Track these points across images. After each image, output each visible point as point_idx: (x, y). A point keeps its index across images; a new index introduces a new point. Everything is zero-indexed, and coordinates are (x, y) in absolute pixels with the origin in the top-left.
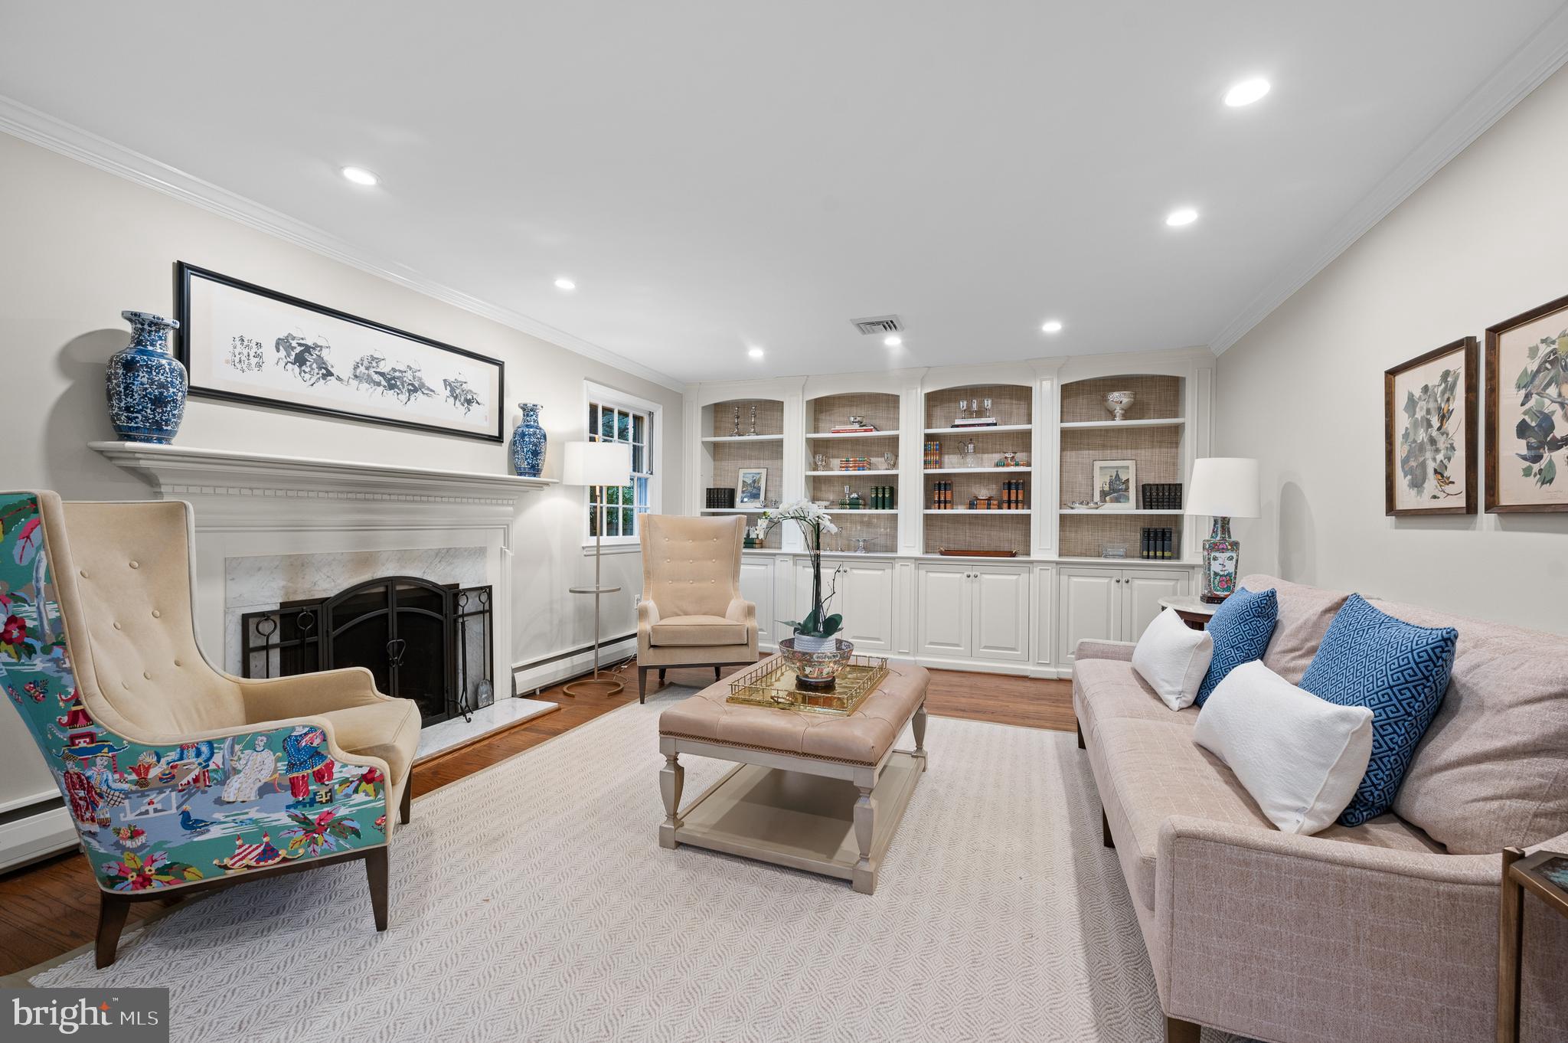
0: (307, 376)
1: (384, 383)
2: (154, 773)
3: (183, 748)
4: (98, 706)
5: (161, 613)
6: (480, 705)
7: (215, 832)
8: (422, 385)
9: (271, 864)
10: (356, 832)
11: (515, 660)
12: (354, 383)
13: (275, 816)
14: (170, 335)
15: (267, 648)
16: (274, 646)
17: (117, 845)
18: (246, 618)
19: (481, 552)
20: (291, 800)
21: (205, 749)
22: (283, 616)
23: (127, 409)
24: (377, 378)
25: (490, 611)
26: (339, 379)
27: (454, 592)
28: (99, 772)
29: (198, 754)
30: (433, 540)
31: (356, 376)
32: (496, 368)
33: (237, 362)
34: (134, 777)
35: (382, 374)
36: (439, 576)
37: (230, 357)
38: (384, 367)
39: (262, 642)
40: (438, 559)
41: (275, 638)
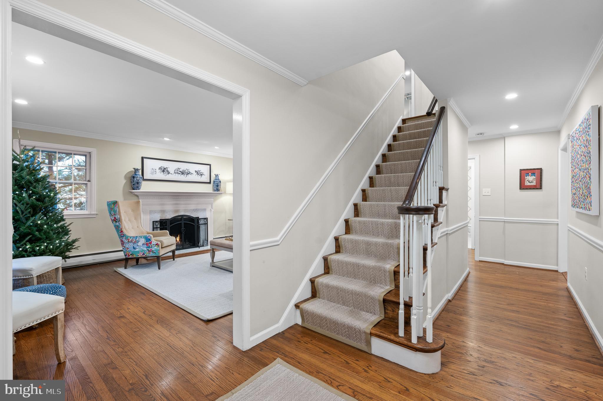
0: (165, 174)
1: (181, 173)
2: (130, 240)
3: (133, 237)
4: (124, 230)
5: (136, 219)
6: (204, 245)
7: (137, 250)
8: (190, 173)
9: (144, 256)
10: (155, 253)
11: (215, 236)
12: (174, 174)
13: (144, 249)
14: (140, 171)
15: (157, 228)
16: (158, 228)
17: (126, 250)
18: (153, 222)
19: (205, 210)
20: (146, 247)
21: (136, 237)
22: (160, 222)
23: (134, 185)
24: (179, 172)
25: (207, 224)
26: (171, 174)
27: (198, 219)
28: (124, 240)
29: (135, 238)
30: (193, 207)
31: (175, 173)
32: (209, 166)
33: (152, 173)
34: (128, 240)
35: (180, 172)
36: (194, 215)
37: (150, 172)
38: (181, 170)
39: (156, 227)
40: (194, 211)
41: (159, 226)
